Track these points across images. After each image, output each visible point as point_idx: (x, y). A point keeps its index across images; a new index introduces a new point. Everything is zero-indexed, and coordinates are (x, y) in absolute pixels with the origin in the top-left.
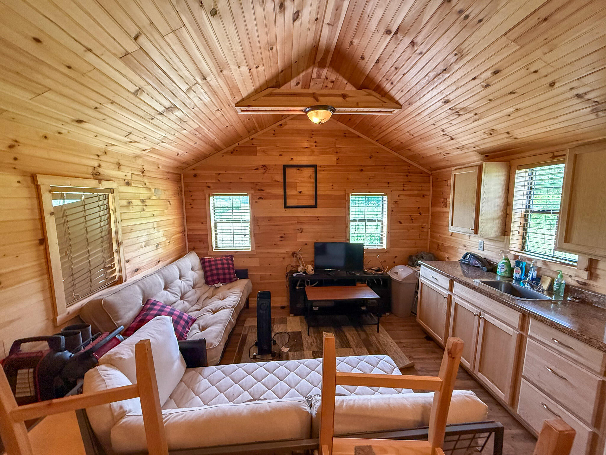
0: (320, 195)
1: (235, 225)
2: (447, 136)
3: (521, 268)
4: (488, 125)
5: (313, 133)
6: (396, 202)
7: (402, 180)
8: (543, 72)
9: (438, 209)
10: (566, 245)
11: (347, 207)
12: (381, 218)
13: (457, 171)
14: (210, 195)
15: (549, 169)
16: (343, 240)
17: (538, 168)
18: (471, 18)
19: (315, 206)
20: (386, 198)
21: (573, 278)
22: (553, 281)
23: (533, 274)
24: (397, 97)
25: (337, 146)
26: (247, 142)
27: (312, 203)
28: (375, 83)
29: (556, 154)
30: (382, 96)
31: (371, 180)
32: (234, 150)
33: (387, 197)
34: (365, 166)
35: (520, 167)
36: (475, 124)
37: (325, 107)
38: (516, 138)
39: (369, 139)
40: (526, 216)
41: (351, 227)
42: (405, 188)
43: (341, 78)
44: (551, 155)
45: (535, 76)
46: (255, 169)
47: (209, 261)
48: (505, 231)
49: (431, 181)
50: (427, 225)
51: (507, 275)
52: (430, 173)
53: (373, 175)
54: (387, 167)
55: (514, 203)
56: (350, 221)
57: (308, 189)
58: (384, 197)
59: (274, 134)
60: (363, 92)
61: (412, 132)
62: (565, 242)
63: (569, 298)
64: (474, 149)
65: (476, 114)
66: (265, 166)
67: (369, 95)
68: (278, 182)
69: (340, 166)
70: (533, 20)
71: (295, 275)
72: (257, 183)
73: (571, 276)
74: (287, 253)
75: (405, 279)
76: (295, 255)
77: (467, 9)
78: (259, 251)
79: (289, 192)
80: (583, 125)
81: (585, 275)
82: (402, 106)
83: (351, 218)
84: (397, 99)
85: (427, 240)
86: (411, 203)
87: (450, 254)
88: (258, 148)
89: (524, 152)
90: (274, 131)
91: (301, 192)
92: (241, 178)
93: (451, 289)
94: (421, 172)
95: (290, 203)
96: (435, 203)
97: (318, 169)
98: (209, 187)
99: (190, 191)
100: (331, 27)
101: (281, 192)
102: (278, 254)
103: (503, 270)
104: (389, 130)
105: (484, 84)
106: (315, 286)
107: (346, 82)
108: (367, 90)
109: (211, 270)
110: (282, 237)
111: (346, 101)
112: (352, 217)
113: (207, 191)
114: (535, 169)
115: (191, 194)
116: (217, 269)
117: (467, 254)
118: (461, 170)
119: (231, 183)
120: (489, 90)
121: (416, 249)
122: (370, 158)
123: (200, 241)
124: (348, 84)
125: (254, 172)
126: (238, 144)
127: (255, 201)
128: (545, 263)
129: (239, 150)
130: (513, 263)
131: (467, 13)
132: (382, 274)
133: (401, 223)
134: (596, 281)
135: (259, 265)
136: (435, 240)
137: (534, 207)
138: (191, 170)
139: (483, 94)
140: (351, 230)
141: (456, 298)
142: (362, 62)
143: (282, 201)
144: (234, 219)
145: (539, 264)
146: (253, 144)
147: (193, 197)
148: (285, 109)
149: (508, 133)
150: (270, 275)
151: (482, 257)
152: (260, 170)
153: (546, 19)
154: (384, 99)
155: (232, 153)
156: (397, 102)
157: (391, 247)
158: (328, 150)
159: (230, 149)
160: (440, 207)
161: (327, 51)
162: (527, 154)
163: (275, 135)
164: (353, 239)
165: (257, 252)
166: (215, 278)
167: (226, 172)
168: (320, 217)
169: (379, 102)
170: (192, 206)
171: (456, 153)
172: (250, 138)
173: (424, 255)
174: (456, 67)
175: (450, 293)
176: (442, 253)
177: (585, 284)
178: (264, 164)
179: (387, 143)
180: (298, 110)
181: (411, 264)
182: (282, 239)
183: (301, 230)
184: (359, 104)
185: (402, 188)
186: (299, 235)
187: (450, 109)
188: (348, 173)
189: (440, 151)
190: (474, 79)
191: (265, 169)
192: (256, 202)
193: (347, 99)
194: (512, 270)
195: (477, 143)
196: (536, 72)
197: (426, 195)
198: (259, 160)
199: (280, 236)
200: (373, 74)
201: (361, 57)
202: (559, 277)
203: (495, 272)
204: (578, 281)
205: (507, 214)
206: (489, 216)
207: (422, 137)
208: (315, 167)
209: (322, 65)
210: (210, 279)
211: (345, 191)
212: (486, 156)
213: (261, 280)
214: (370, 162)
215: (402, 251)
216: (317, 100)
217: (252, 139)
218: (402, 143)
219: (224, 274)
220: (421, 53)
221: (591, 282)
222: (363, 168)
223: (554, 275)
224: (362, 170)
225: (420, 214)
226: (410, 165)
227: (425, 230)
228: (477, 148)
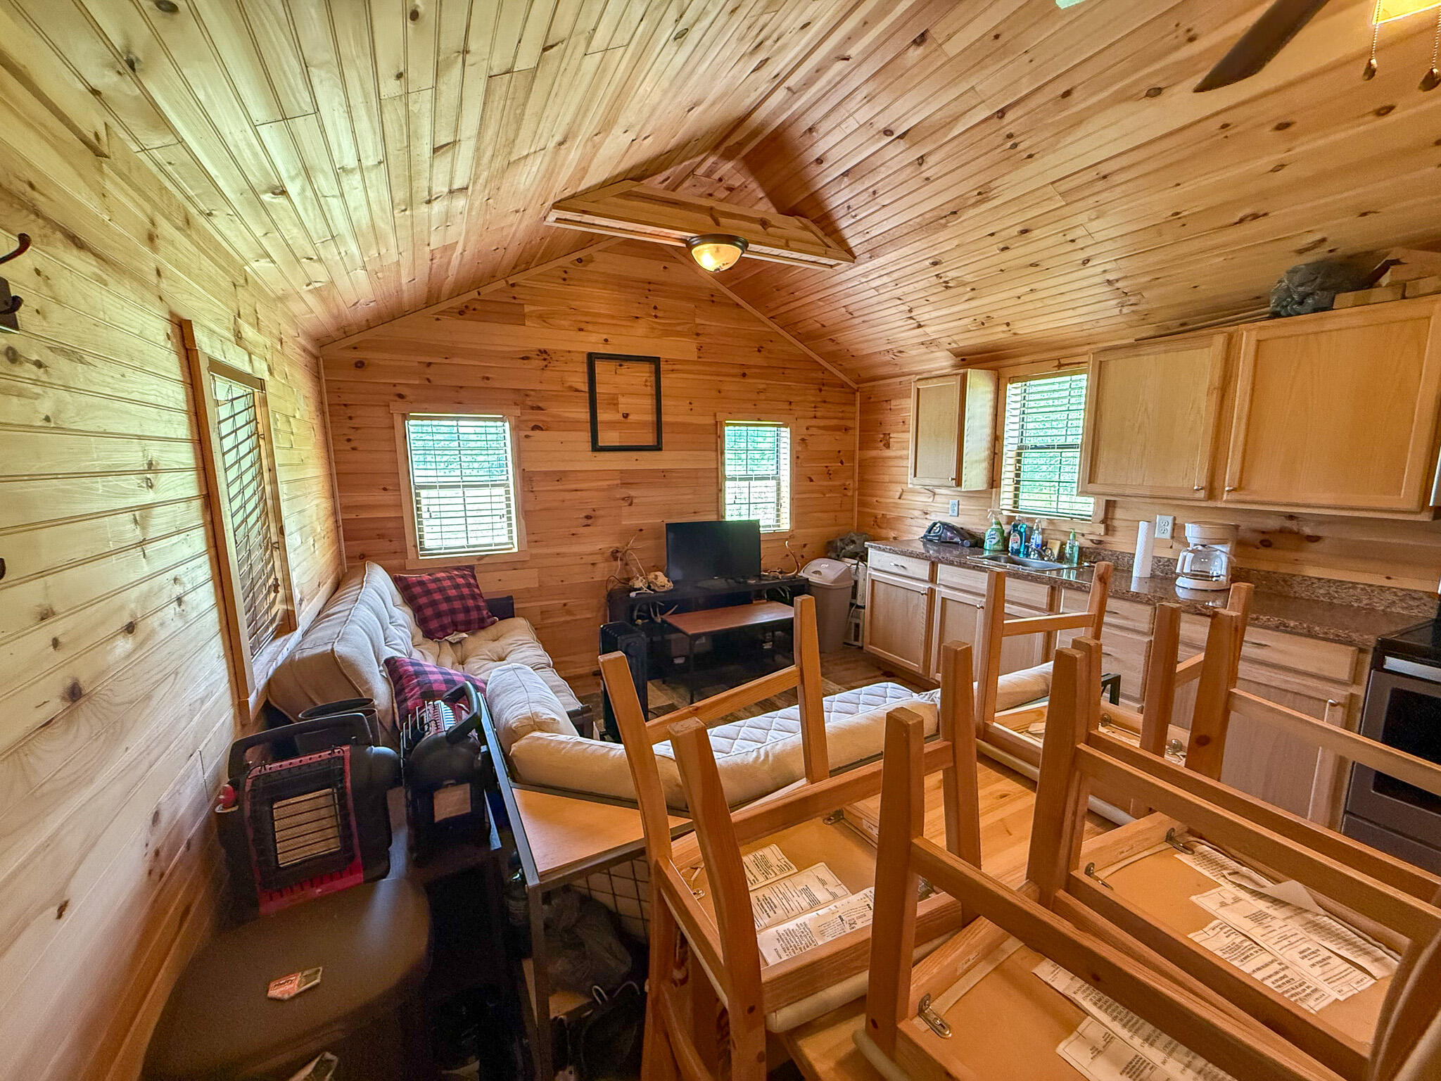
0: (667, 423)
1: (469, 492)
2: (912, 321)
3: (1020, 534)
4: (986, 309)
5: (651, 287)
6: (803, 440)
7: (813, 399)
8: (1080, 244)
9: (873, 453)
10: (1091, 487)
11: (718, 449)
12: (775, 472)
13: (923, 382)
14: (405, 417)
15: (1053, 384)
16: (712, 518)
17: (1032, 382)
18: (1020, 147)
19: (657, 447)
20: (786, 433)
21: (1087, 536)
22: (1063, 544)
23: (1037, 539)
24: (852, 242)
25: (698, 321)
26: (501, 290)
27: (649, 439)
28: (822, 209)
29: (1063, 361)
30: (826, 235)
31: (762, 396)
32: (466, 307)
33: (788, 430)
34: (749, 367)
35: (1013, 380)
36: (966, 306)
37: (730, 240)
38: (1015, 334)
39: (758, 314)
40: (1019, 455)
41: (727, 491)
42: (818, 414)
43: (753, 185)
44: (1056, 363)
45: (1071, 247)
46: (523, 358)
47: (421, 583)
48: (994, 481)
49: (858, 402)
50: (852, 484)
51: (1000, 547)
52: (855, 386)
53: (764, 386)
54: (789, 371)
55: (1005, 436)
56: (725, 478)
57: (641, 410)
58: (782, 429)
59: (564, 280)
60: (794, 221)
61: (851, 309)
62: (1090, 482)
63: (1086, 564)
64: (949, 347)
65: (973, 289)
66: (545, 352)
67: (806, 228)
68: (577, 390)
69: (704, 364)
70: (1092, 174)
71: (633, 594)
72: (529, 392)
73: (1083, 535)
74: (601, 552)
75: (835, 581)
76: (619, 555)
77: (1020, 135)
78: (534, 551)
79: (602, 416)
80: (1102, 323)
81: (1101, 529)
82: (855, 258)
83: (727, 473)
84: (852, 245)
85: (852, 510)
86: (825, 442)
87: (898, 530)
88: (527, 309)
89: (1019, 356)
90: (565, 272)
91: (627, 414)
92: (488, 378)
93: (933, 578)
94: (843, 385)
95: (606, 438)
96: (865, 443)
97: (663, 366)
98: (401, 396)
99: (345, 405)
100: (790, 93)
101: (583, 414)
102: (581, 556)
103: (994, 541)
104: (808, 300)
105: (1001, 246)
106: (673, 613)
107: (761, 195)
108: (802, 219)
109: (433, 604)
110: (588, 517)
111: (768, 234)
112: (729, 470)
113: (396, 407)
114: (1028, 383)
115: (349, 412)
116: (448, 599)
117: (935, 524)
118: (930, 381)
119: (461, 387)
120: (1007, 254)
121: (836, 528)
122: (759, 351)
123: (380, 536)
124: (765, 200)
125: (520, 363)
126: (479, 294)
127: (523, 433)
128: (1051, 522)
129: (478, 307)
130: (1007, 528)
131: (1017, 140)
132: (794, 577)
133: (811, 480)
134: (1112, 535)
135: (537, 585)
136: (869, 510)
137: (1029, 442)
138: (348, 348)
139: (995, 260)
140: (727, 496)
141: (942, 589)
142: (815, 170)
143: (587, 436)
144: (465, 479)
145: (1044, 525)
146: (514, 298)
147: (355, 423)
148: (650, 229)
149: (1008, 324)
150: (565, 605)
151: (959, 526)
152: (532, 361)
153: (1105, 177)
154: (828, 241)
155: (461, 313)
156: (849, 251)
157: (798, 527)
158: (679, 328)
159: (458, 302)
160: (876, 448)
161: (755, 133)
162: (1023, 359)
163: (567, 282)
164: (732, 514)
165: (531, 555)
166: (447, 620)
167: (447, 361)
168: (671, 471)
169: (819, 245)
170: (353, 444)
171: (914, 353)
172: (507, 282)
173: (854, 538)
174: (972, 212)
175: (930, 585)
176: (884, 531)
177: (1100, 542)
178: (542, 347)
179: (790, 325)
180: (672, 237)
181: (834, 555)
182: (589, 522)
183: (630, 501)
184: (791, 244)
185: (812, 414)
186: (626, 510)
187: (937, 275)
188: (719, 378)
189: (889, 347)
190: (992, 234)
191: (545, 359)
192: (527, 436)
193: (770, 230)
194: (1005, 540)
195: (955, 338)
196: (1073, 241)
197: (850, 428)
198: (532, 336)
199: (584, 514)
200: (827, 193)
201: (817, 159)
202: (1071, 537)
203: (982, 547)
204: (1092, 541)
205: (995, 453)
206: (977, 458)
207: (865, 318)
208: (655, 361)
209: (728, 155)
210: (434, 625)
211: (715, 415)
212: (963, 360)
213: (542, 619)
214: (757, 360)
215: (814, 534)
216: (718, 224)
217: (513, 285)
218: (823, 326)
219: (467, 610)
220: (927, 179)
221: (1108, 539)
222: (746, 371)
223: (1063, 538)
224: (744, 375)
225: (842, 462)
226: (824, 370)
227: (850, 494)
228: (954, 345)
